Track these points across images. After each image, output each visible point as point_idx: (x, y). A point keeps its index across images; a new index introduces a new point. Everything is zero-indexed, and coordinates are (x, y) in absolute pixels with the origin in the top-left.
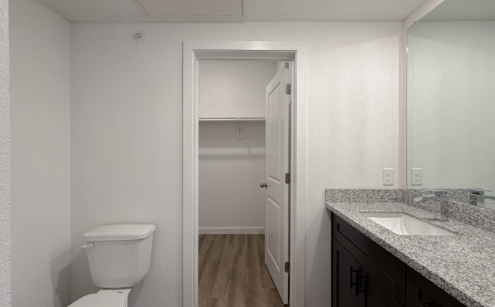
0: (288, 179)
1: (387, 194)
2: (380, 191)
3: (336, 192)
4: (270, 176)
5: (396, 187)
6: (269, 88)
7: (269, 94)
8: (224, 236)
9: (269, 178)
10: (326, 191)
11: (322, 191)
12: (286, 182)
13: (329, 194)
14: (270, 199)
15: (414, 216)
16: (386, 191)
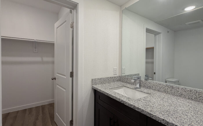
0: (72, 75)
1: (115, 79)
2: (113, 77)
3: (97, 80)
4: (58, 73)
5: (118, 75)
6: (56, 25)
7: (57, 28)
8: (25, 110)
9: (57, 74)
10: (92, 80)
11: (91, 80)
12: (71, 77)
13: (94, 81)
14: (58, 86)
15: (129, 88)
16: (115, 77)
